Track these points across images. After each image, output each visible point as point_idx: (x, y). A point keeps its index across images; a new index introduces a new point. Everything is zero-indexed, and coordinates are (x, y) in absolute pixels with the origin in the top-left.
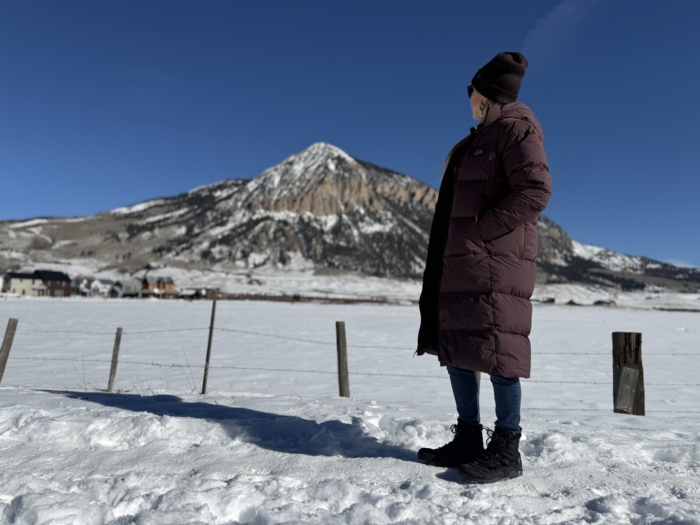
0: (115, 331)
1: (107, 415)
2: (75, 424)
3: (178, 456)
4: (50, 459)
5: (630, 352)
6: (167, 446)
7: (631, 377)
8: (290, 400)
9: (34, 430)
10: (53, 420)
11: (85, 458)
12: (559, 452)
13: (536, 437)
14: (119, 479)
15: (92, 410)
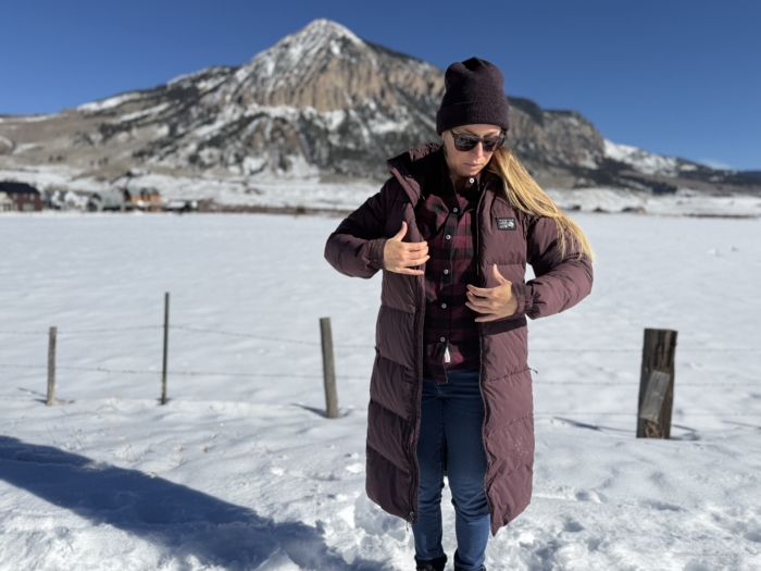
0: (48, 330)
5: (663, 353)
7: (661, 383)
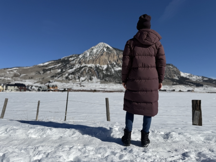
0: (38, 102)
1: (34, 128)
2: (24, 131)
3: (56, 140)
4: (16, 142)
5: (197, 106)
6: (52, 137)
7: (198, 114)
8: (91, 122)
9: (12, 133)
10: (17, 129)
11: (27, 141)
12: (174, 138)
13: (167, 133)
14: (36, 148)
15: (30, 126)
